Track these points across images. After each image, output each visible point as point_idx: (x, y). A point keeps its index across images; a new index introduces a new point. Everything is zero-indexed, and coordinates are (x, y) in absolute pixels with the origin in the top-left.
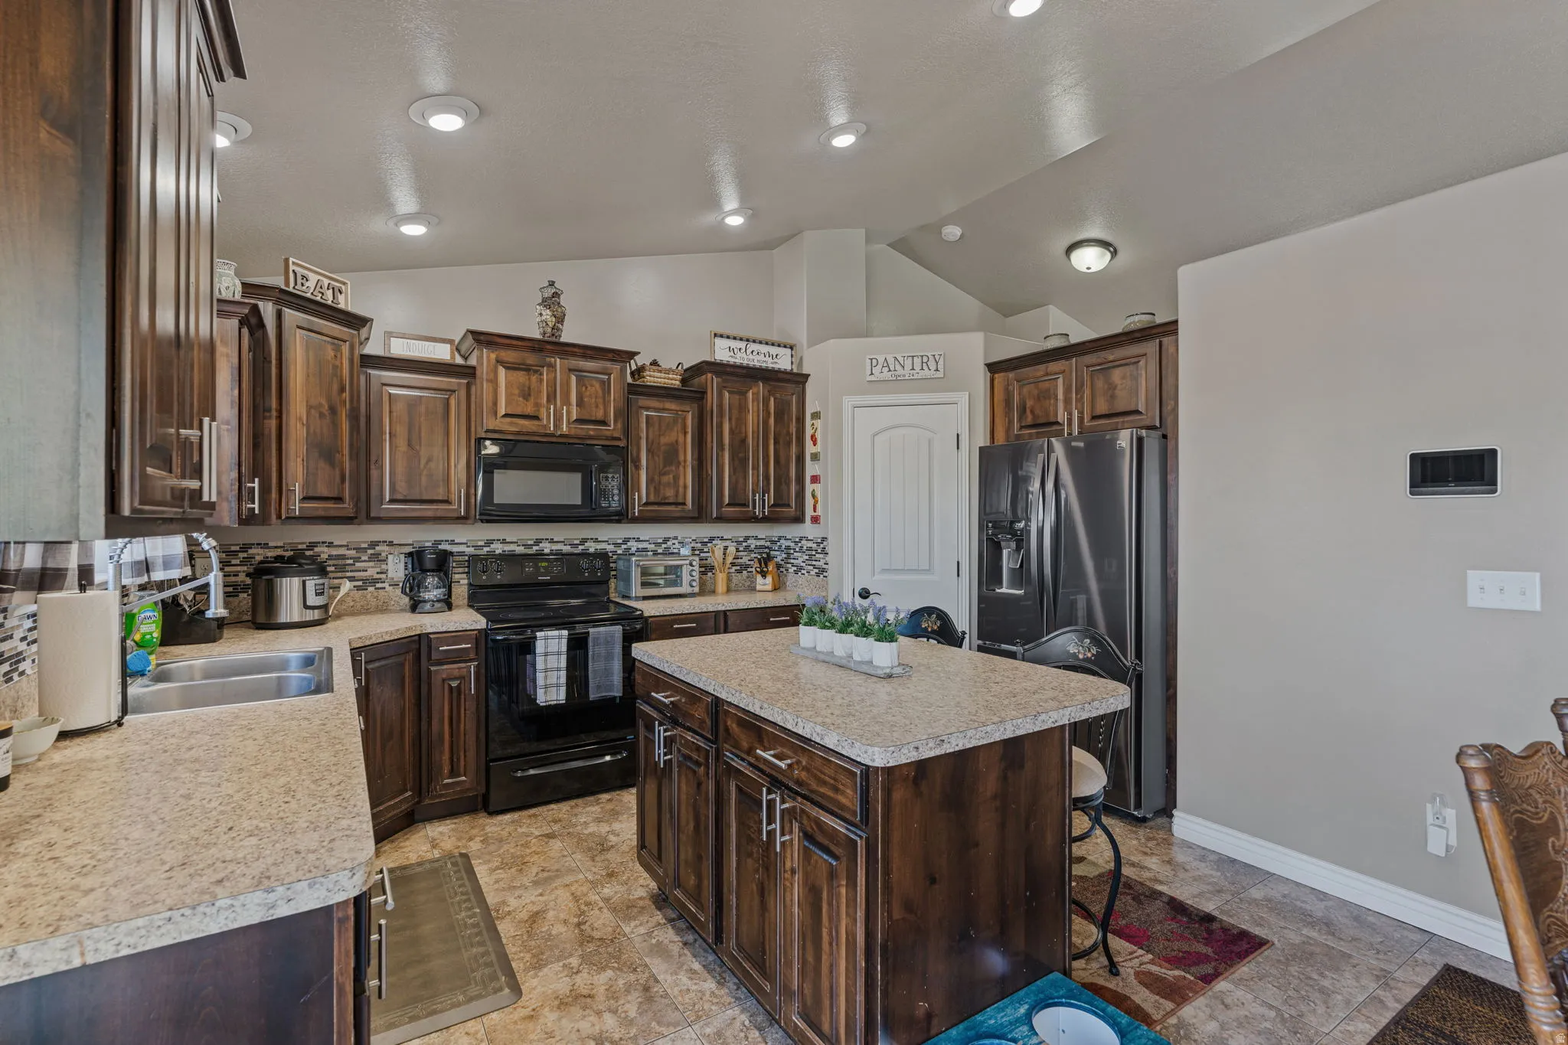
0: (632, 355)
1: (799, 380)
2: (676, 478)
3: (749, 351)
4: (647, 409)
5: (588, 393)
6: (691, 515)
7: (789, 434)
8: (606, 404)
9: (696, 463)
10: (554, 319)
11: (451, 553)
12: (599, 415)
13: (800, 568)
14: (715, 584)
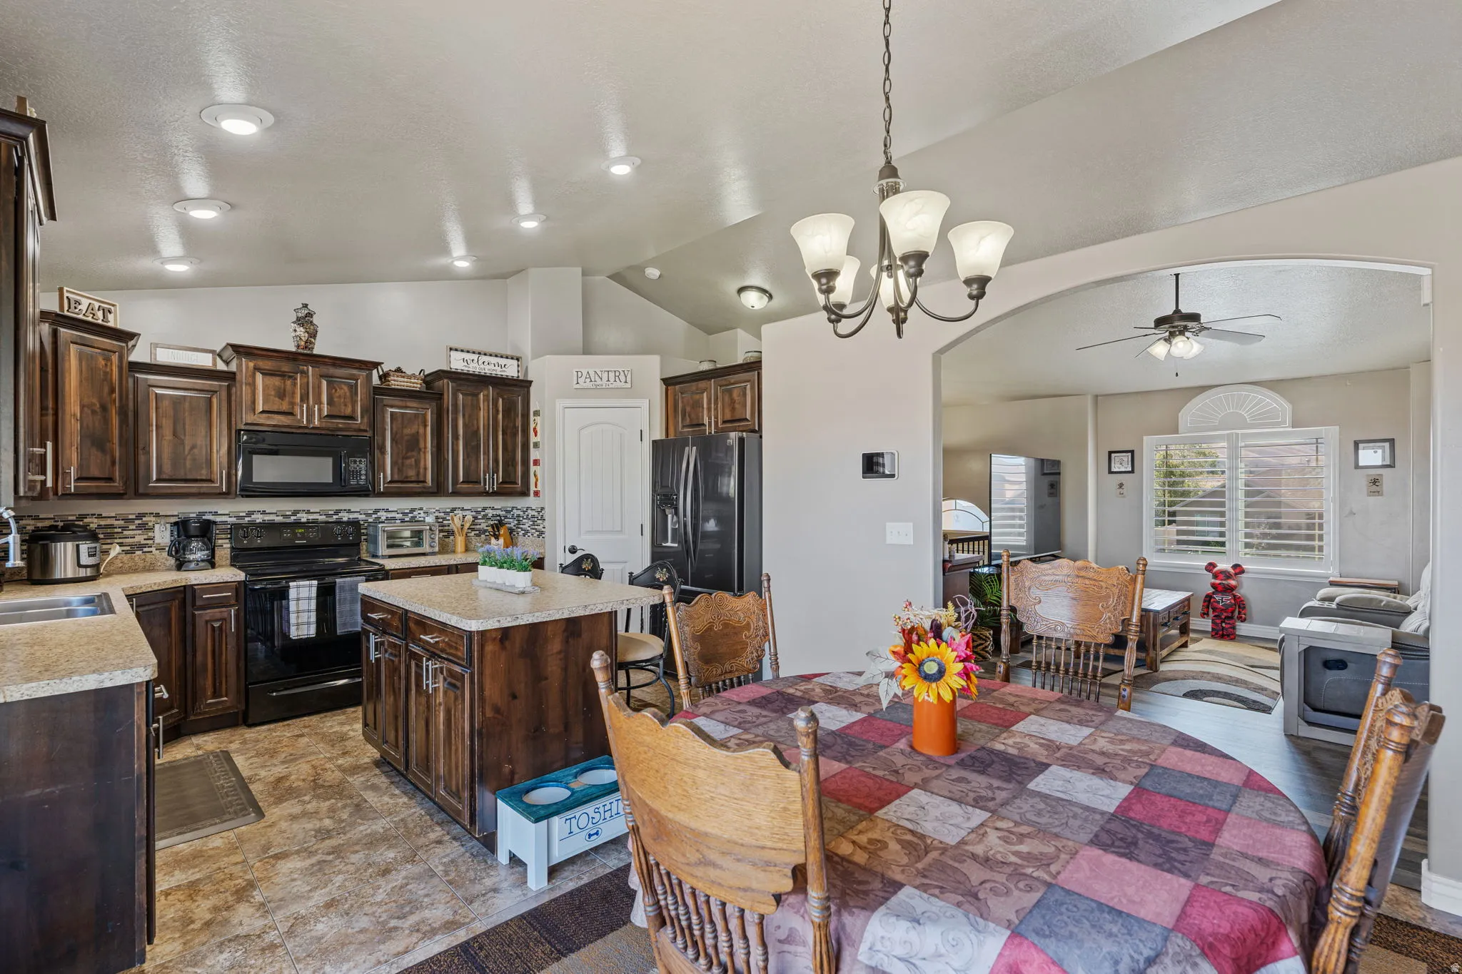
0: (376, 365)
1: (522, 386)
2: (417, 462)
3: (480, 362)
4: (392, 406)
5: (337, 394)
6: (431, 490)
7: (515, 427)
8: (354, 403)
9: (435, 449)
10: (307, 335)
11: (215, 523)
12: (348, 411)
13: (527, 532)
14: (455, 545)
